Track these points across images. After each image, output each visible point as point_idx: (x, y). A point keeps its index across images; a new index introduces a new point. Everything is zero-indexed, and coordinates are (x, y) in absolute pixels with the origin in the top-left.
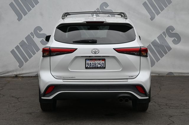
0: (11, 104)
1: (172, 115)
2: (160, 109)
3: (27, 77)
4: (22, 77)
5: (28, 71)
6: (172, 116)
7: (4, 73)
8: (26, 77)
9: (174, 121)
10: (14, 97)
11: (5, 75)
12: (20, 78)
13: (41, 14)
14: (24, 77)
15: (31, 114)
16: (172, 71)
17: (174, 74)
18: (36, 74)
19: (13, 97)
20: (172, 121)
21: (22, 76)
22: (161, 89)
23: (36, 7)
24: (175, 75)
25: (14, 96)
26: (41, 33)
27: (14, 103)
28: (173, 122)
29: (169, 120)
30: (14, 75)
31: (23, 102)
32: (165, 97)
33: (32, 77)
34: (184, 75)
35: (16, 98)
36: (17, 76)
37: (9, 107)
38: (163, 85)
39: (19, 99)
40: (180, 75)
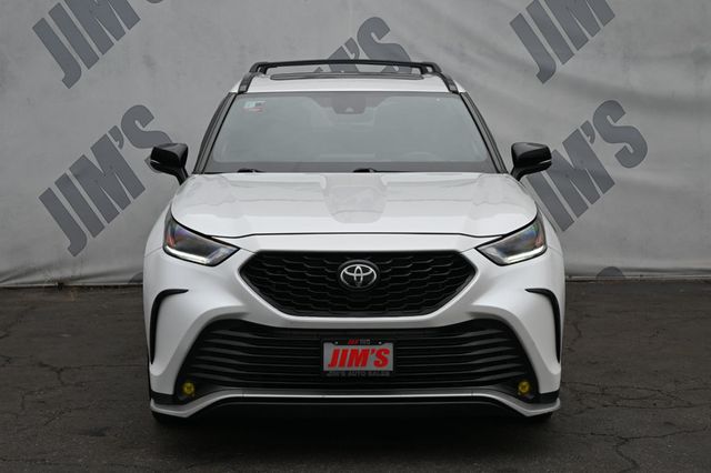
0: (31, 393)
1: (627, 437)
2: (581, 412)
3: (100, 287)
4: (82, 287)
5: (102, 268)
6: (627, 440)
7: (16, 274)
8: (95, 287)
9: (638, 462)
10: (46, 366)
11: (18, 281)
12: (72, 294)
13: (149, 62)
14: (89, 287)
15: (99, 433)
16: (618, 264)
17: (625, 273)
18: (130, 277)
19: (42, 365)
20: (627, 458)
21: (80, 283)
22: (580, 332)
23: (131, 34)
24: (628, 276)
25: (45, 363)
26: (149, 128)
27: (41, 390)
28: (634, 462)
29: (620, 457)
30: (54, 281)
31: (76, 385)
32: (596, 363)
33: (116, 287)
34: (658, 276)
35: (53, 369)
36: (61, 286)
37: (23, 405)
38: (587, 316)
39: (63, 373)
40: (646, 276)
